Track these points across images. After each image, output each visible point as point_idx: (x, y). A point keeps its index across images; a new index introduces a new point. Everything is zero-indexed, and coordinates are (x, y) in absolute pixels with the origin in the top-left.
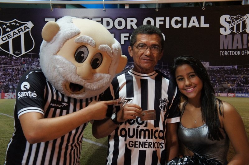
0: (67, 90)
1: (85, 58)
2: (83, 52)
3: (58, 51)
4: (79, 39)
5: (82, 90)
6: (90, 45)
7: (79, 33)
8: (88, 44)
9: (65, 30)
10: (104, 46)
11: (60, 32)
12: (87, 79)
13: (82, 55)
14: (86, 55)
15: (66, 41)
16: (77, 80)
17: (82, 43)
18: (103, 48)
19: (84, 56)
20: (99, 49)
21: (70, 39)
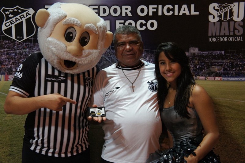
0: (63, 67)
1: (73, 37)
2: (71, 33)
3: (51, 34)
4: (66, 21)
5: (75, 66)
6: (76, 26)
7: (66, 17)
8: (74, 25)
9: (54, 15)
10: (89, 25)
11: (50, 18)
12: (77, 56)
13: (71, 35)
14: (74, 35)
15: (56, 25)
16: (69, 57)
17: (69, 24)
18: (88, 27)
19: (73, 36)
20: (85, 28)
21: (59, 22)
